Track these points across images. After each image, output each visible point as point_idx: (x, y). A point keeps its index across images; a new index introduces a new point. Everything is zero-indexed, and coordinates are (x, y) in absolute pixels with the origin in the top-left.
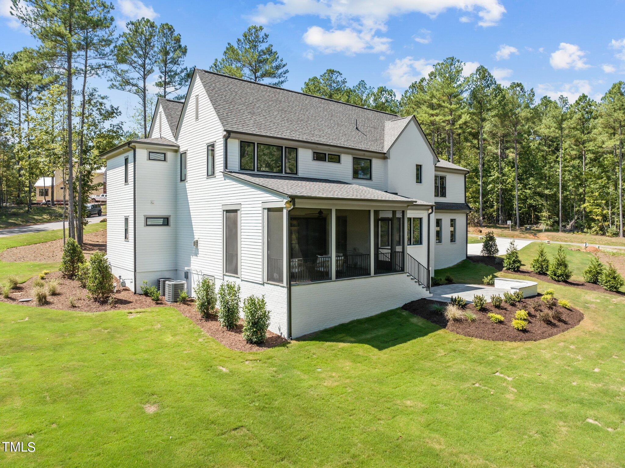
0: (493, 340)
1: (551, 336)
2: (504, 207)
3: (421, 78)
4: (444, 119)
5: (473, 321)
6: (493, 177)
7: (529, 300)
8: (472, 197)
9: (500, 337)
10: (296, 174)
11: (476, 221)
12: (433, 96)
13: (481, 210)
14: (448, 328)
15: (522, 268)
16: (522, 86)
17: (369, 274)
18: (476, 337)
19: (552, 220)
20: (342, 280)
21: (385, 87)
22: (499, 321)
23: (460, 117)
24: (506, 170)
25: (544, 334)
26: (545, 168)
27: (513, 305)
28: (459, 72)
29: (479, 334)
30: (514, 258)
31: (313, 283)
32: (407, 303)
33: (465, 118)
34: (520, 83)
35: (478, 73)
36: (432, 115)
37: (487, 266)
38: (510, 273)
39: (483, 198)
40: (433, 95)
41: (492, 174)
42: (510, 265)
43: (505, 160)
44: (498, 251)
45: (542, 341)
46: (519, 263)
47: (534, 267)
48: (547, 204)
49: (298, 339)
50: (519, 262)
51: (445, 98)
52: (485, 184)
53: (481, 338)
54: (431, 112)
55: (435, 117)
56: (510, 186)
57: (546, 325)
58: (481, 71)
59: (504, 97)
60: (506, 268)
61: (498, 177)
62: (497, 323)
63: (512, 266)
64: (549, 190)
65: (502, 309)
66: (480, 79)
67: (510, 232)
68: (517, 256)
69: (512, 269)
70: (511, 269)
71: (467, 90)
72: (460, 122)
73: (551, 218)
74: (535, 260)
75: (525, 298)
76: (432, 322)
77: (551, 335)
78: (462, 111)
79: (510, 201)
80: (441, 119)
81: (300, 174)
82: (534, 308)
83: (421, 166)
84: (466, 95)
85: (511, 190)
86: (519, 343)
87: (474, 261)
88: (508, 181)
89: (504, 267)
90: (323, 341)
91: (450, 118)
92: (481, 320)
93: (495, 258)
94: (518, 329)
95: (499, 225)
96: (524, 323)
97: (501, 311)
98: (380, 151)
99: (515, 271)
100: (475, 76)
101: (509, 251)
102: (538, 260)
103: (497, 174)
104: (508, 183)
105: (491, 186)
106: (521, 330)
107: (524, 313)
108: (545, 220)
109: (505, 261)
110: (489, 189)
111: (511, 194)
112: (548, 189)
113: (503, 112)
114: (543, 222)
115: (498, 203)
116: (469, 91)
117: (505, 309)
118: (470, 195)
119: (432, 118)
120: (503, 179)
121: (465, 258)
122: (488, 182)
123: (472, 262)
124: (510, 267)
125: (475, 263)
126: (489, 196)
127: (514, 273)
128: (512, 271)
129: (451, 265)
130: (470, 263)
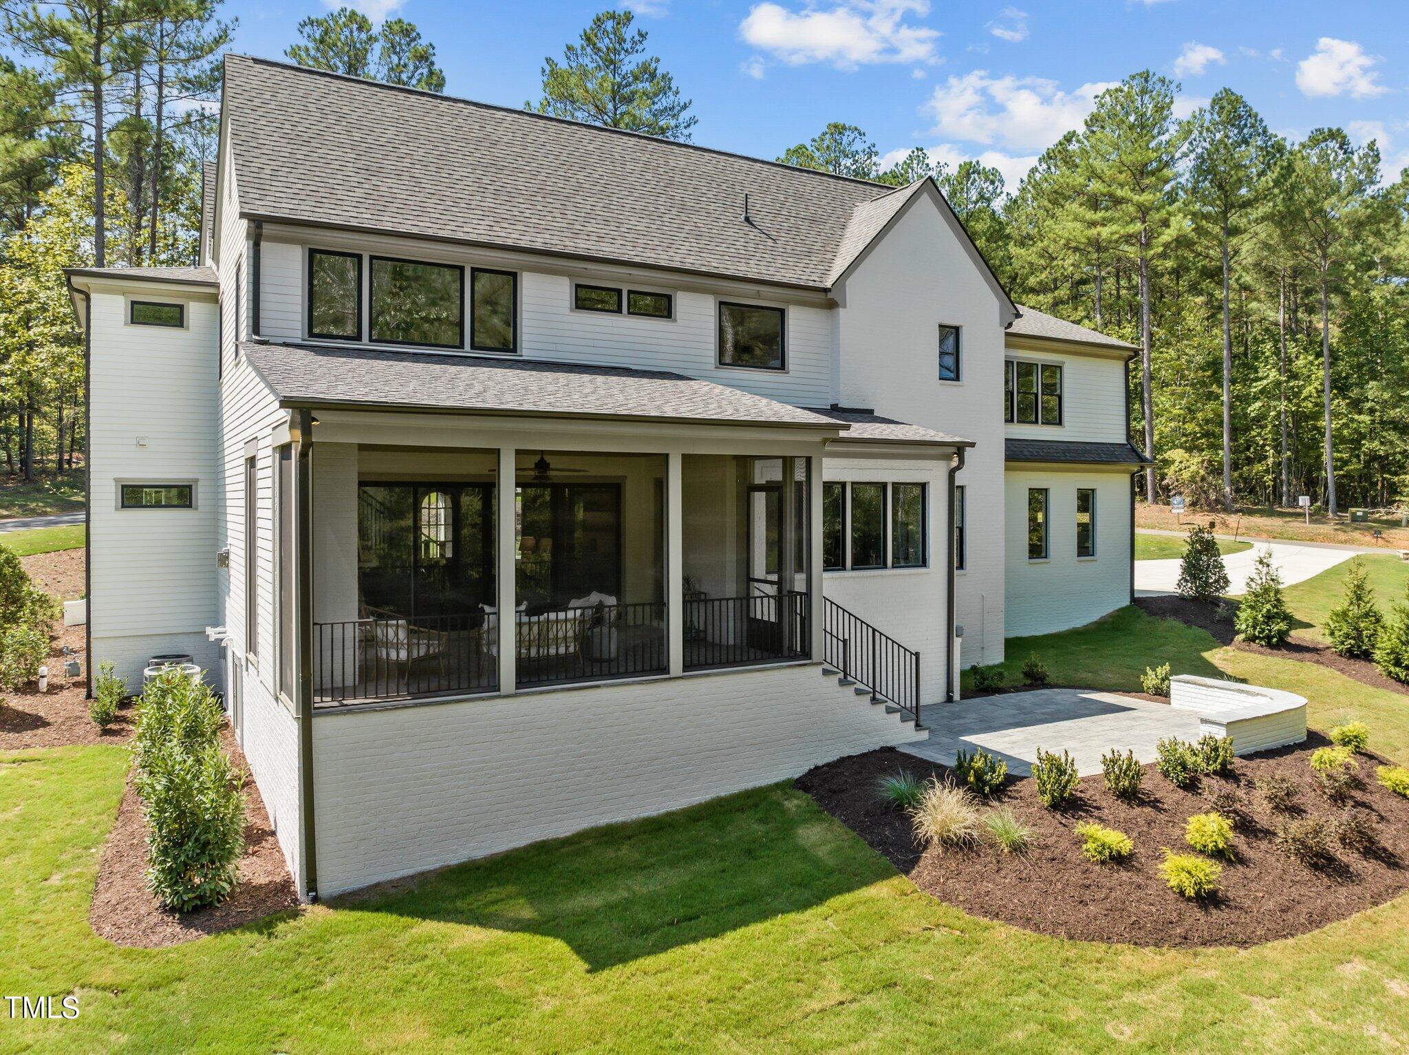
0: (1071, 938)
1: (1319, 925)
2: (1295, 460)
3: (1066, 133)
4: (1122, 232)
5: (1018, 848)
6: (1265, 382)
7: (1263, 763)
8: (1204, 436)
9: (1103, 922)
10: (514, 350)
11: (1213, 497)
12: (1094, 175)
13: (1226, 469)
14: (919, 875)
15: (1296, 636)
16: (1345, 138)
17: (664, 669)
18: (1010, 920)
20: (542, 693)
21: (978, 162)
22: (1112, 858)
23: (1166, 223)
24: (1300, 362)
25: (1290, 916)
27: (1191, 786)
28: (1162, 109)
29: (1023, 906)
30: (1268, 606)
31: (416, 706)
32: (820, 763)
33: (1181, 225)
34: (1339, 130)
35: (1217, 107)
36: (1093, 224)
37: (1189, 627)
38: (1256, 652)
39: (1233, 438)
40: (1093, 172)
41: (1260, 375)
42: (1255, 627)
43: (1298, 336)
44: (1227, 582)
45: (1273, 950)
46: (1283, 620)
47: (1332, 634)
49: (340, 902)
50: (1288, 618)
51: (1122, 177)
53: (1027, 922)
54: (1090, 215)
55: (1099, 228)
56: (1310, 405)
57: (1306, 874)
58: (1225, 104)
59: (1290, 169)
60: (1243, 636)
61: (1278, 384)
62: (1103, 863)
63: (1263, 630)
65: (1142, 803)
66: (1222, 123)
67: (1305, 526)
68: (1278, 600)
69: (1261, 639)
70: (1258, 638)
71: (1185, 155)
72: (1167, 235)
74: (1337, 614)
75: (1249, 757)
76: (871, 844)
77: (1318, 920)
78: (1170, 209)
79: (1315, 445)
80: (1116, 233)
81: (525, 352)
82: (1270, 799)
83: (957, 330)
84: (1184, 168)
85: (1316, 416)
86: (1173, 952)
87: (1152, 613)
88: (1305, 393)
89: (1238, 632)
90: (412, 914)
91: (1138, 227)
92: (1046, 847)
93: (1216, 601)
94: (1182, 893)
95: (1281, 507)
96: (1209, 870)
97: (1137, 810)
98: (811, 284)
99: (1270, 645)
100: (1208, 116)
101: (1253, 585)
102: (1345, 614)
103: (1273, 374)
104: (1306, 399)
105: (1258, 404)
106: (1189, 899)
107: (1215, 827)
109: (1243, 615)
110: (1253, 415)
111: (1316, 428)
113: (1288, 207)
115: (1277, 448)
116: (1192, 156)
117: (1155, 804)
118: (1197, 429)
119: (1093, 232)
120: (1292, 388)
121: (1128, 603)
122: (1248, 394)
123: (1145, 614)
124: (1257, 634)
125: (1152, 619)
126: (1254, 433)
127: (1269, 651)
128: (1262, 646)
129: (1080, 622)
130: (1139, 617)
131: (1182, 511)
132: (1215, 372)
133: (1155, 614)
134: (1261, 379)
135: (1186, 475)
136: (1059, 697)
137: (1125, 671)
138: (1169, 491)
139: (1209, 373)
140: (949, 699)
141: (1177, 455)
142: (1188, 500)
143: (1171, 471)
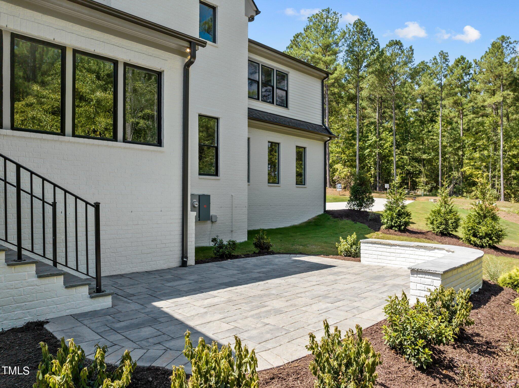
2: (381, 173)
6: (371, 141)
15: (413, 226)
16: (401, 44)
19: (429, 186)
24: (384, 135)
26: (423, 132)
28: (334, 25)
34: (399, 41)
35: (355, 26)
37: (356, 223)
38: (392, 234)
39: (360, 163)
41: (369, 138)
42: (392, 221)
43: (383, 125)
46: (406, 216)
47: (432, 223)
48: (425, 169)
50: (408, 215)
52: (362, 149)
56: (387, 151)
58: (358, 25)
59: (382, 53)
60: (385, 226)
61: (376, 142)
63: (396, 222)
64: (426, 155)
66: (357, 32)
69: (396, 227)
70: (394, 226)
73: (429, 184)
74: (434, 212)
83: (214, 9)
85: (389, 155)
87: (335, 217)
88: (385, 146)
89: (383, 224)
93: (367, 214)
95: (376, 191)
99: (400, 230)
100: (352, 29)
102: (439, 212)
103: (374, 138)
104: (385, 149)
105: (369, 150)
108: (422, 186)
109: (385, 215)
110: (366, 154)
111: (389, 160)
112: (427, 153)
114: (421, 188)
115: (375, 168)
116: (346, 45)
118: (346, 158)
120: (381, 144)
121: (323, 212)
122: (365, 146)
123: (331, 218)
124: (393, 224)
125: (336, 219)
126: (367, 162)
127: (400, 233)
128: (396, 231)
129: (297, 222)
130: (329, 219)
131: (341, 190)
132: (353, 136)
133: (337, 217)
134: (369, 140)
135: (343, 175)
136: (277, 260)
137: (323, 244)
138: (335, 182)
139: (351, 135)
140: (184, 264)
141: (339, 166)
142: (343, 186)
143: (337, 174)
